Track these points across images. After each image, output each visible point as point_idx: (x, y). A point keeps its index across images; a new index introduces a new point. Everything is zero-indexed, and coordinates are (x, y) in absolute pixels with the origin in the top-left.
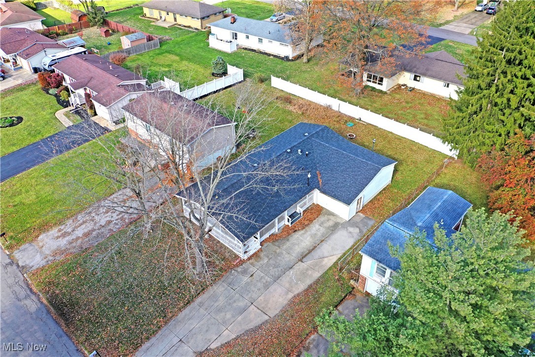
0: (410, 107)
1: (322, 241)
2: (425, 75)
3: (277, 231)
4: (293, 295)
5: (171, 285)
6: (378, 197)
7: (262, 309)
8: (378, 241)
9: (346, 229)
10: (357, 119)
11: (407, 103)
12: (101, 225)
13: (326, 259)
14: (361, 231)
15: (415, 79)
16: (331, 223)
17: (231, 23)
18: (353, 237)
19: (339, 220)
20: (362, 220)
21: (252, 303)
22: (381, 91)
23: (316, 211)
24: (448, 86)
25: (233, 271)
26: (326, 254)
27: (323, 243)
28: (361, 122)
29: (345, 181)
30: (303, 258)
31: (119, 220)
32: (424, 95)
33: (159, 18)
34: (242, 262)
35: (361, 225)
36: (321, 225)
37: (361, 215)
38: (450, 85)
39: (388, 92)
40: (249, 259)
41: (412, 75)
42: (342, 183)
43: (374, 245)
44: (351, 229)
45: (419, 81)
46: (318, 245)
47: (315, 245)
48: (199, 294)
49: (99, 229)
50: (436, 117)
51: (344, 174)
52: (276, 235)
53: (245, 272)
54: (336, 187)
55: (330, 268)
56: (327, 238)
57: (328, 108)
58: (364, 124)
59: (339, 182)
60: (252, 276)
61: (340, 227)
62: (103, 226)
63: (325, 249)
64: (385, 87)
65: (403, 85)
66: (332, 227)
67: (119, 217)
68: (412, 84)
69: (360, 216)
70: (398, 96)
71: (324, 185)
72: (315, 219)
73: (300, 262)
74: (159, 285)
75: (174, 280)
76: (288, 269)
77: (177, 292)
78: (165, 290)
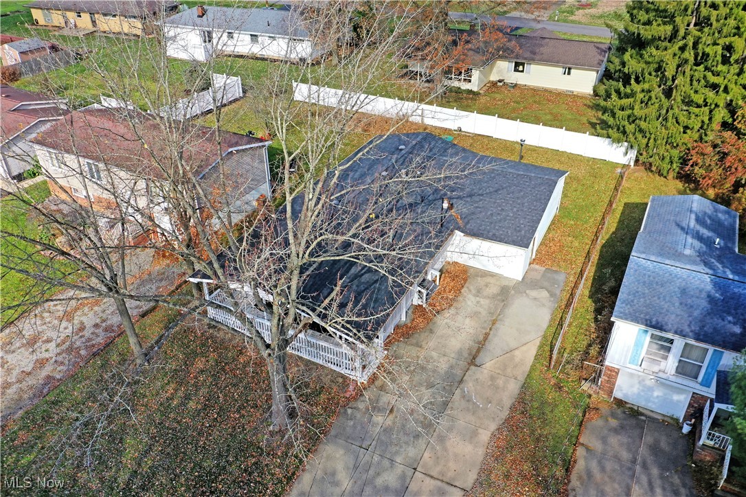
0: (525, 108)
1: (494, 324)
2: (532, 60)
3: (404, 319)
4: (489, 434)
5: (224, 468)
6: (551, 235)
7: (441, 478)
9: (525, 295)
10: (455, 130)
11: (518, 103)
12: (23, 372)
13: (517, 353)
14: (552, 295)
15: (516, 70)
16: (494, 290)
17: (199, 16)
18: (544, 305)
19: (506, 283)
20: (543, 276)
21: (415, 469)
22: (470, 92)
23: (459, 276)
24: (569, 74)
25: (349, 411)
26: (513, 344)
27: (497, 325)
28: (463, 133)
29: (503, 209)
30: (474, 358)
31: (64, 355)
32: (535, 91)
33: (63, 25)
34: (361, 388)
35: (546, 284)
36: (479, 292)
37: (537, 267)
38: (573, 71)
39: (481, 92)
40: (373, 379)
41: (510, 64)
42: (499, 214)
43: (632, 301)
44: (534, 293)
45: (522, 71)
46: (491, 329)
47: (484, 331)
48: (294, 474)
49: (19, 381)
50: (570, 117)
51: (496, 200)
52: (405, 325)
53: (375, 407)
54: (491, 223)
55: (533, 368)
56: (499, 315)
57: (404, 119)
58: (469, 136)
59: (492, 214)
60: (391, 411)
61: (513, 292)
62: (29, 374)
63: (505, 336)
64: (474, 86)
65: (500, 81)
66: (498, 295)
67: (64, 347)
68: (514, 78)
69: (536, 270)
70: (498, 96)
71: (468, 222)
72: (463, 287)
73: (473, 367)
74: (196, 474)
75: (227, 456)
76: (456, 384)
77: (243, 482)
78: (213, 482)
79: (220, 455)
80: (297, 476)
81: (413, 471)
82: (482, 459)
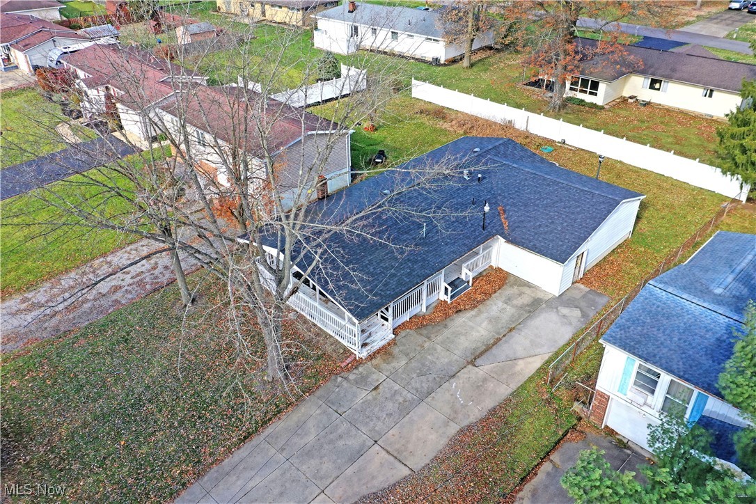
0: (648, 128)
1: (511, 330)
2: (670, 78)
3: (424, 310)
4: (457, 428)
5: (216, 401)
6: (611, 258)
7: (395, 455)
8: (638, 320)
9: (555, 310)
10: (558, 142)
11: (642, 122)
12: (101, 293)
13: (521, 362)
14: (584, 315)
15: (652, 87)
16: (526, 300)
17: (349, 12)
18: (571, 324)
19: (540, 295)
20: (584, 296)
21: (376, 442)
22: (593, 106)
23: (497, 279)
24: (710, 96)
25: (339, 379)
26: (520, 353)
27: (513, 333)
28: (565, 146)
29: (553, 222)
30: (475, 359)
31: (134, 286)
32: (668, 111)
33: (239, 13)
34: (357, 363)
35: (583, 304)
36: (508, 300)
37: (582, 287)
38: (715, 94)
39: (605, 107)
40: (371, 357)
41: (646, 80)
42: (547, 226)
44: (565, 311)
45: (658, 89)
46: (504, 336)
47: (497, 336)
48: (270, 419)
49: (95, 300)
50: (695, 142)
51: (550, 212)
52: (424, 317)
53: (362, 381)
54: (536, 234)
55: (530, 379)
56: (520, 324)
57: (509, 126)
58: (571, 150)
59: (540, 225)
60: (376, 388)
61: (544, 306)
62: (104, 295)
63: (519, 343)
64: (599, 99)
65: (631, 98)
66: (528, 305)
67: (135, 280)
68: (646, 95)
69: (579, 289)
70: (623, 113)
71: (513, 230)
72: (495, 292)
73: (470, 367)
74: (194, 400)
75: (222, 392)
76: (447, 378)
77: (227, 415)
78: (203, 410)
79: (217, 389)
80: (273, 422)
81: (374, 442)
82: (442, 448)
